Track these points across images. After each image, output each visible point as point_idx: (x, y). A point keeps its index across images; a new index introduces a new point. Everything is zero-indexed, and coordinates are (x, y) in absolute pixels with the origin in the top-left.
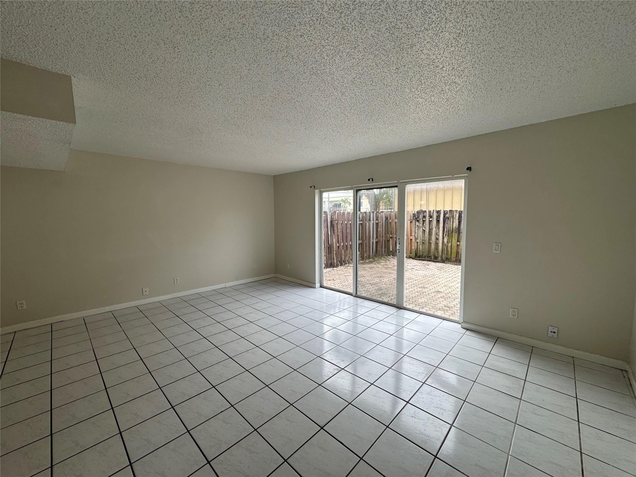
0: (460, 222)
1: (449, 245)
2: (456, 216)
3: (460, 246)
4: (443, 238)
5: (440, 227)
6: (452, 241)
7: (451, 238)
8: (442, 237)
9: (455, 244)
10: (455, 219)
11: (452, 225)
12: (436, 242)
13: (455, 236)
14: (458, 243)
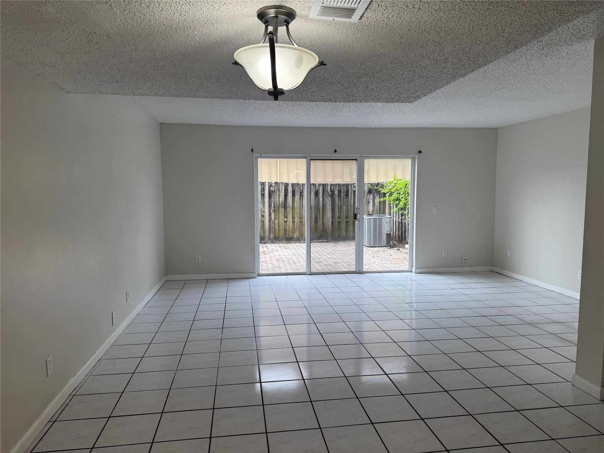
0: (286, 196)
1: (277, 222)
2: (282, 189)
3: (288, 222)
4: (270, 215)
5: (266, 202)
6: (279, 217)
7: (278, 214)
8: (268, 214)
9: (282, 221)
10: (281, 192)
11: (278, 199)
12: (262, 219)
13: (282, 210)
14: (285, 219)
